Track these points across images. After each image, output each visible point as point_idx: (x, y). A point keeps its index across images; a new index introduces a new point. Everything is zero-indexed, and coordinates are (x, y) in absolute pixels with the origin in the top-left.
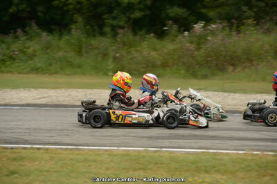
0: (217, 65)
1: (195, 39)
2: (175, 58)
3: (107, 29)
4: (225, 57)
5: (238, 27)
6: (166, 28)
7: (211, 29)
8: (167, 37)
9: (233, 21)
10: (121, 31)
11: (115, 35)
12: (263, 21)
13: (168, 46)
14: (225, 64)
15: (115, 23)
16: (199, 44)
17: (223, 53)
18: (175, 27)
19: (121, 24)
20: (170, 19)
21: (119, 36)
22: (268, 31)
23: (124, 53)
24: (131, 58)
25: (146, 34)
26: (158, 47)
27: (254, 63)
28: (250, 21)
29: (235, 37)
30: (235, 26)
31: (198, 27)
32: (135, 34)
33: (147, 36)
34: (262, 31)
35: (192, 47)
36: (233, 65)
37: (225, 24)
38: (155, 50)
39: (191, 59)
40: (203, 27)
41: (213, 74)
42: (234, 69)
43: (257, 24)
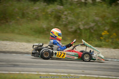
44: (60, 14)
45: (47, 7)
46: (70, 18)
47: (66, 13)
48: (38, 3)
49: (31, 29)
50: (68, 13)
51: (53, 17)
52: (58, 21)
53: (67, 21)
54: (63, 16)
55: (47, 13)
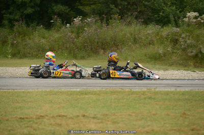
0: (92, 49)
1: (75, 30)
2: (60, 44)
3: (6, 22)
4: (98, 43)
5: (107, 20)
6: (52, 21)
7: (87, 22)
8: (53, 28)
9: (104, 15)
10: (16, 23)
11: (12, 27)
12: (126, 16)
13: (54, 35)
14: (98, 48)
15: (11, 17)
16: (78, 33)
17: (96, 40)
18: (59, 21)
19: (17, 17)
20: (55, 14)
21: (15, 27)
22: (129, 24)
23: (20, 40)
24: (26, 44)
25: (37, 25)
26: (46, 35)
27: (119, 47)
28: (116, 16)
29: (105, 28)
30: (105, 19)
31: (77, 20)
32: (28, 25)
33: (38, 27)
34: (125, 23)
35: (73, 36)
36: (103, 49)
37: (98, 18)
38: (44, 38)
39: (72, 45)
40: (81, 20)
41: (89, 56)
42: (105, 52)
43: (121, 18)
44: (177, 37)
45: (162, 29)
46: (188, 41)
47: (183, 35)
48: (150, 26)
49: (146, 55)
50: (186, 36)
51: (169, 40)
52: (175, 45)
53: (186, 45)
54: (181, 39)
55: (161, 36)
